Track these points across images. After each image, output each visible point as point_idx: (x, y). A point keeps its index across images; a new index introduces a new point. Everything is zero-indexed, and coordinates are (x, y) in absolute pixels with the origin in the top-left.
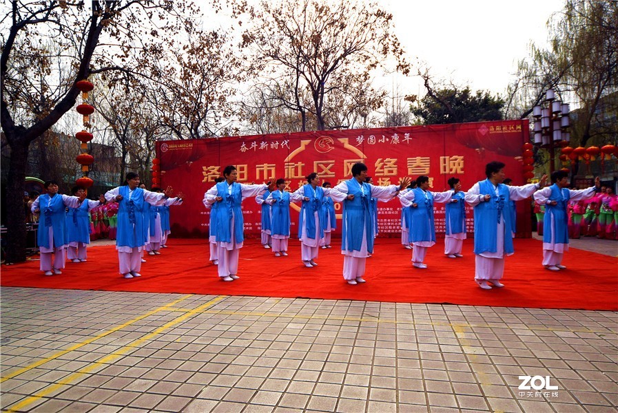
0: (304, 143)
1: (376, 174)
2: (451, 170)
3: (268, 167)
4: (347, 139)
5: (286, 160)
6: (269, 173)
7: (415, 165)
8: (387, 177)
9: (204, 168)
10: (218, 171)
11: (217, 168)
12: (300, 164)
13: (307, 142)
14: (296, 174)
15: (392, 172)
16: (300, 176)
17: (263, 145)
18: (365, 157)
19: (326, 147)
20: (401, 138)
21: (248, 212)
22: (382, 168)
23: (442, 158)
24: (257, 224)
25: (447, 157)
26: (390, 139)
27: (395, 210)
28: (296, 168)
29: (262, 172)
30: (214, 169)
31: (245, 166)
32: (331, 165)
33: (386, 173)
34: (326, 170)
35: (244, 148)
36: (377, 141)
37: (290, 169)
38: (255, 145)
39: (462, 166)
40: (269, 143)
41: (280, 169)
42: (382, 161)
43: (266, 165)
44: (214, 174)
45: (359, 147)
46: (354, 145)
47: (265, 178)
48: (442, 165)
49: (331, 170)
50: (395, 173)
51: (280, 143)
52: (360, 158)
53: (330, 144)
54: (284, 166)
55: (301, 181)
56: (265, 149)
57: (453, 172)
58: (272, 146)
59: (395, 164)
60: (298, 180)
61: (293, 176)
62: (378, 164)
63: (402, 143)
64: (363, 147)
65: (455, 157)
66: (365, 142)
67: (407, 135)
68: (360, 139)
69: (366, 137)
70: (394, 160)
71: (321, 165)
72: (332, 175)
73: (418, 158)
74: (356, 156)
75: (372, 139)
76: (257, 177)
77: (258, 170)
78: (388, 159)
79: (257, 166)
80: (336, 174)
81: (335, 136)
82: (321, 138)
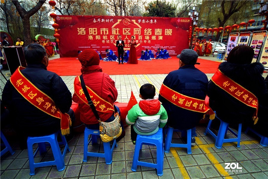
0: (119, 20)
1: (145, 34)
2: (168, 34)
4: (135, 20)
5: (112, 27)
6: (106, 32)
7: (157, 31)
8: (148, 35)
9: (78, 28)
10: (85, 30)
11: (84, 29)
12: (118, 29)
13: (120, 20)
14: (116, 33)
16: (118, 34)
17: (103, 20)
18: (141, 28)
19: (127, 23)
20: (153, 21)
21: (98, 47)
22: (147, 32)
24: (102, 52)
25: (167, 29)
26: (150, 21)
27: (150, 47)
28: (116, 31)
29: (103, 32)
30: (82, 29)
31: (96, 29)
32: (129, 30)
33: (148, 34)
34: (127, 32)
35: (95, 21)
36: (145, 22)
37: (114, 31)
38: (100, 20)
39: (171, 33)
40: (105, 20)
41: (110, 31)
42: (147, 30)
43: (104, 29)
44: (83, 31)
45: (139, 24)
46: (137, 23)
47: (104, 34)
48: (166, 32)
49: (129, 32)
50: (151, 34)
51: (110, 20)
52: (139, 28)
53: (129, 22)
54: (112, 29)
56: (103, 22)
57: (169, 35)
58: (107, 21)
59: (151, 31)
60: (117, 35)
61: (115, 34)
62: (145, 31)
63: (154, 24)
64: (141, 24)
65: (170, 29)
66: (141, 22)
67: (155, 20)
68: (140, 21)
69: (142, 20)
70: (151, 29)
71: (126, 30)
72: (129, 34)
73: (158, 29)
74: (138, 27)
75: (144, 21)
76: (101, 33)
77: (101, 31)
78: (149, 29)
79: (101, 29)
80: (131, 34)
81: (131, 19)
82: (126, 19)
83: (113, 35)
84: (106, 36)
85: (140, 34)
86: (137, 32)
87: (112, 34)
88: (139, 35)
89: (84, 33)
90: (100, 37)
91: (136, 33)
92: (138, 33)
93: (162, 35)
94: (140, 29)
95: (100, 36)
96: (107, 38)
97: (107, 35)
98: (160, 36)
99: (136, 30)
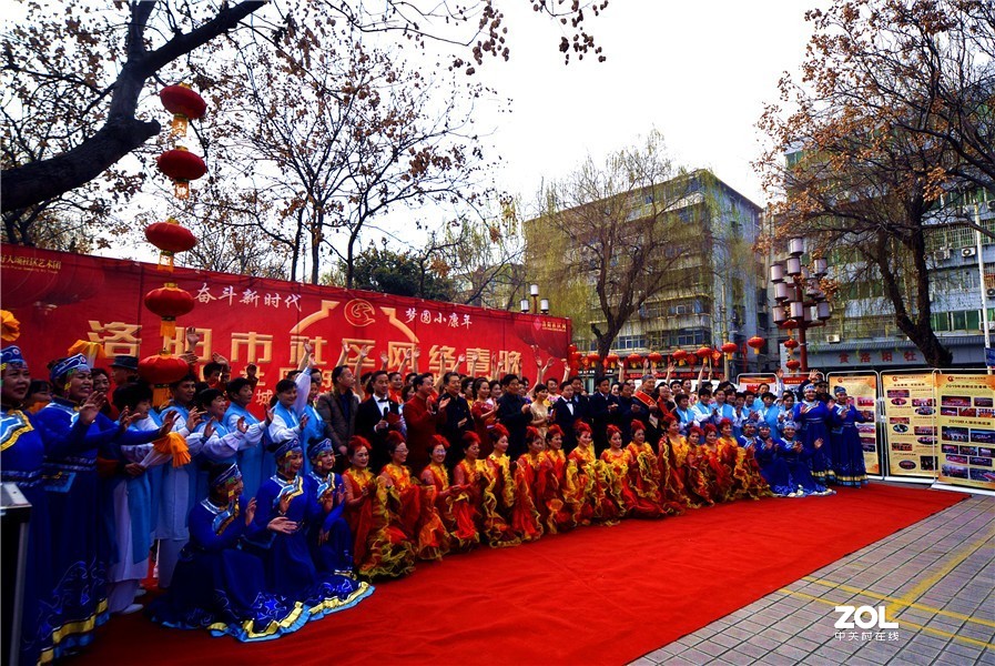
0: (328, 305)
1: (431, 368)
3: (258, 339)
4: (394, 310)
5: (294, 330)
6: (260, 350)
7: (474, 358)
9: (94, 324)
10: (136, 334)
12: (319, 341)
13: (333, 304)
15: (448, 365)
17: (249, 296)
18: (417, 341)
19: (363, 317)
20: (461, 320)
22: (437, 359)
23: (501, 352)
25: (506, 352)
26: (448, 319)
29: (243, 348)
30: (123, 329)
32: (369, 347)
34: (362, 353)
35: (204, 295)
36: (433, 320)
37: (300, 348)
38: (232, 294)
39: (520, 364)
40: (262, 295)
41: (281, 347)
42: (438, 349)
43: (252, 335)
44: (123, 340)
45: (408, 325)
46: (403, 321)
47: (251, 358)
49: (369, 355)
51: (284, 297)
52: (409, 341)
53: (369, 313)
54: (289, 340)
56: (252, 304)
58: (268, 300)
59: (453, 355)
62: (433, 353)
63: (461, 328)
64: (415, 325)
65: (513, 353)
66: (417, 318)
67: (467, 317)
68: (411, 313)
69: (419, 311)
70: (452, 350)
71: (354, 346)
72: (370, 363)
73: (478, 350)
74: (404, 338)
75: (426, 315)
77: (235, 343)
78: (445, 348)
79: (233, 334)
80: (375, 363)
81: (377, 303)
82: (356, 302)
87: (292, 360)
89: (128, 350)
94: (413, 345)
97: (265, 367)
99: (398, 347)
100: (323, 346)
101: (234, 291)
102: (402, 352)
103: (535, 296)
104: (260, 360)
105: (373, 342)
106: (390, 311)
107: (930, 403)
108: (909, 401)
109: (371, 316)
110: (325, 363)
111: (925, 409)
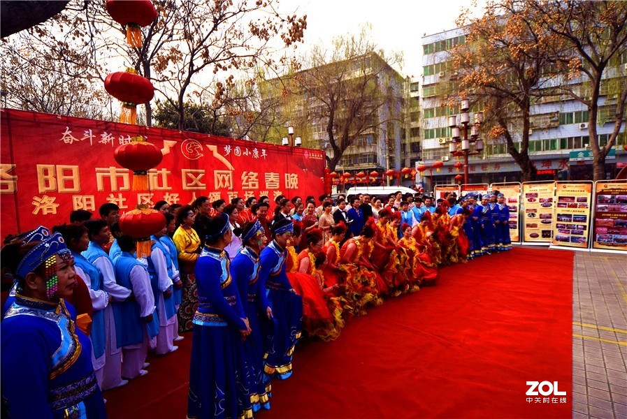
1: (243, 188)
3: (117, 172)
4: (215, 147)
6: (120, 181)
7: (270, 180)
8: (251, 190)
10: (12, 173)
11: (7, 167)
12: (164, 172)
14: (160, 184)
15: (254, 185)
16: (165, 187)
17: (106, 138)
18: (233, 169)
19: (195, 152)
20: (260, 153)
22: (247, 181)
23: (286, 175)
25: (289, 175)
26: (252, 153)
28: (160, 177)
29: (106, 180)
31: (75, 168)
32: (201, 175)
33: (251, 187)
34: (196, 181)
35: (68, 137)
36: (242, 153)
38: (91, 136)
39: (297, 183)
40: (117, 137)
42: (247, 175)
43: (112, 169)
45: (227, 158)
46: (222, 155)
47: (114, 187)
48: (286, 181)
49: (202, 180)
50: (257, 187)
52: (229, 170)
53: (199, 149)
55: (167, 194)
56: (109, 144)
57: (292, 187)
58: (122, 141)
59: (256, 178)
60: (164, 192)
61: (157, 188)
62: (244, 177)
63: (261, 158)
64: (231, 158)
65: (293, 175)
66: (232, 152)
67: (264, 151)
68: (228, 149)
69: (233, 148)
70: (256, 174)
71: (190, 175)
72: (202, 187)
73: (272, 174)
74: (225, 168)
75: (237, 150)
76: (100, 187)
77: (99, 176)
78: (251, 173)
79: (97, 169)
80: (207, 186)
81: (204, 142)
82: (189, 141)
83: (150, 192)
84: (120, 195)
85: (231, 188)
86: (224, 181)
88: (230, 191)
89: (5, 186)
90: (93, 203)
91: (221, 183)
92: (227, 184)
93: (280, 190)
94: (230, 172)
95: (92, 197)
96: (124, 203)
97: (125, 194)
98: (276, 190)
99: (221, 174)
100: (168, 176)
101: (93, 134)
102: (224, 177)
103: (291, 134)
104: (121, 188)
105: (203, 171)
106: (213, 148)
107: (550, 200)
108: (537, 199)
109: (200, 152)
110: (170, 188)
111: (547, 203)
